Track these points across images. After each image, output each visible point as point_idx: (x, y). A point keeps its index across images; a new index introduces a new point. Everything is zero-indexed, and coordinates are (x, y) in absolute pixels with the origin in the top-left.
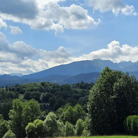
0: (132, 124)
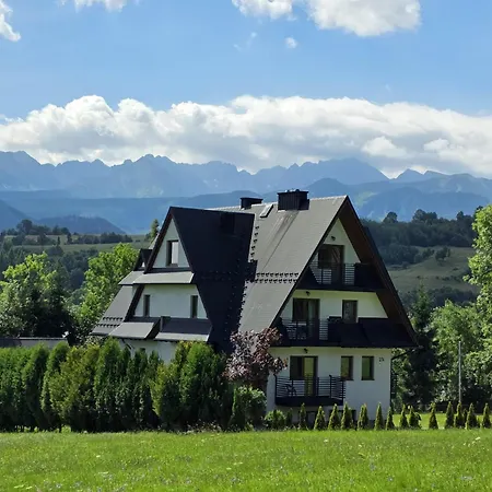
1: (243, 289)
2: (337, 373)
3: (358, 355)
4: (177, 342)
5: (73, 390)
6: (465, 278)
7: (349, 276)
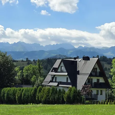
0: (5, 95)
1: (77, 76)
2: (96, 93)
3: (99, 90)
4: (69, 87)
5: (45, 96)
6: (110, 73)
7: (98, 74)
